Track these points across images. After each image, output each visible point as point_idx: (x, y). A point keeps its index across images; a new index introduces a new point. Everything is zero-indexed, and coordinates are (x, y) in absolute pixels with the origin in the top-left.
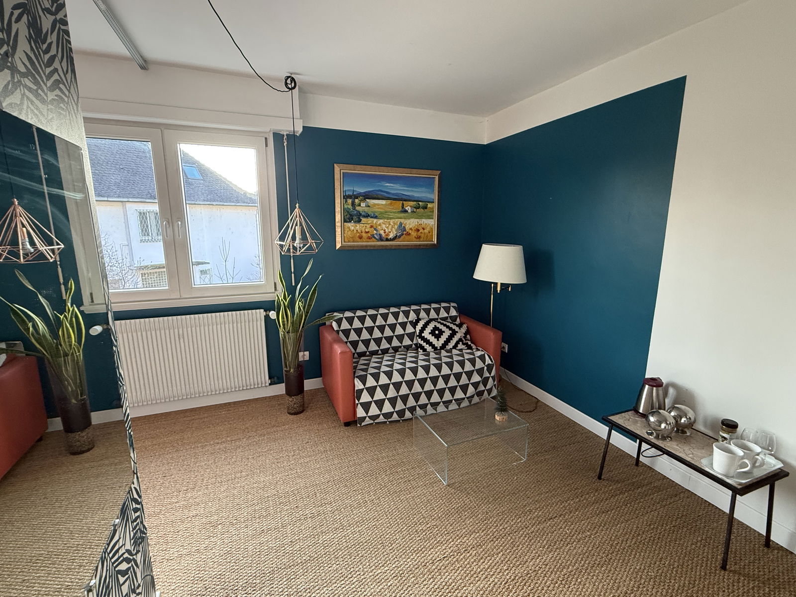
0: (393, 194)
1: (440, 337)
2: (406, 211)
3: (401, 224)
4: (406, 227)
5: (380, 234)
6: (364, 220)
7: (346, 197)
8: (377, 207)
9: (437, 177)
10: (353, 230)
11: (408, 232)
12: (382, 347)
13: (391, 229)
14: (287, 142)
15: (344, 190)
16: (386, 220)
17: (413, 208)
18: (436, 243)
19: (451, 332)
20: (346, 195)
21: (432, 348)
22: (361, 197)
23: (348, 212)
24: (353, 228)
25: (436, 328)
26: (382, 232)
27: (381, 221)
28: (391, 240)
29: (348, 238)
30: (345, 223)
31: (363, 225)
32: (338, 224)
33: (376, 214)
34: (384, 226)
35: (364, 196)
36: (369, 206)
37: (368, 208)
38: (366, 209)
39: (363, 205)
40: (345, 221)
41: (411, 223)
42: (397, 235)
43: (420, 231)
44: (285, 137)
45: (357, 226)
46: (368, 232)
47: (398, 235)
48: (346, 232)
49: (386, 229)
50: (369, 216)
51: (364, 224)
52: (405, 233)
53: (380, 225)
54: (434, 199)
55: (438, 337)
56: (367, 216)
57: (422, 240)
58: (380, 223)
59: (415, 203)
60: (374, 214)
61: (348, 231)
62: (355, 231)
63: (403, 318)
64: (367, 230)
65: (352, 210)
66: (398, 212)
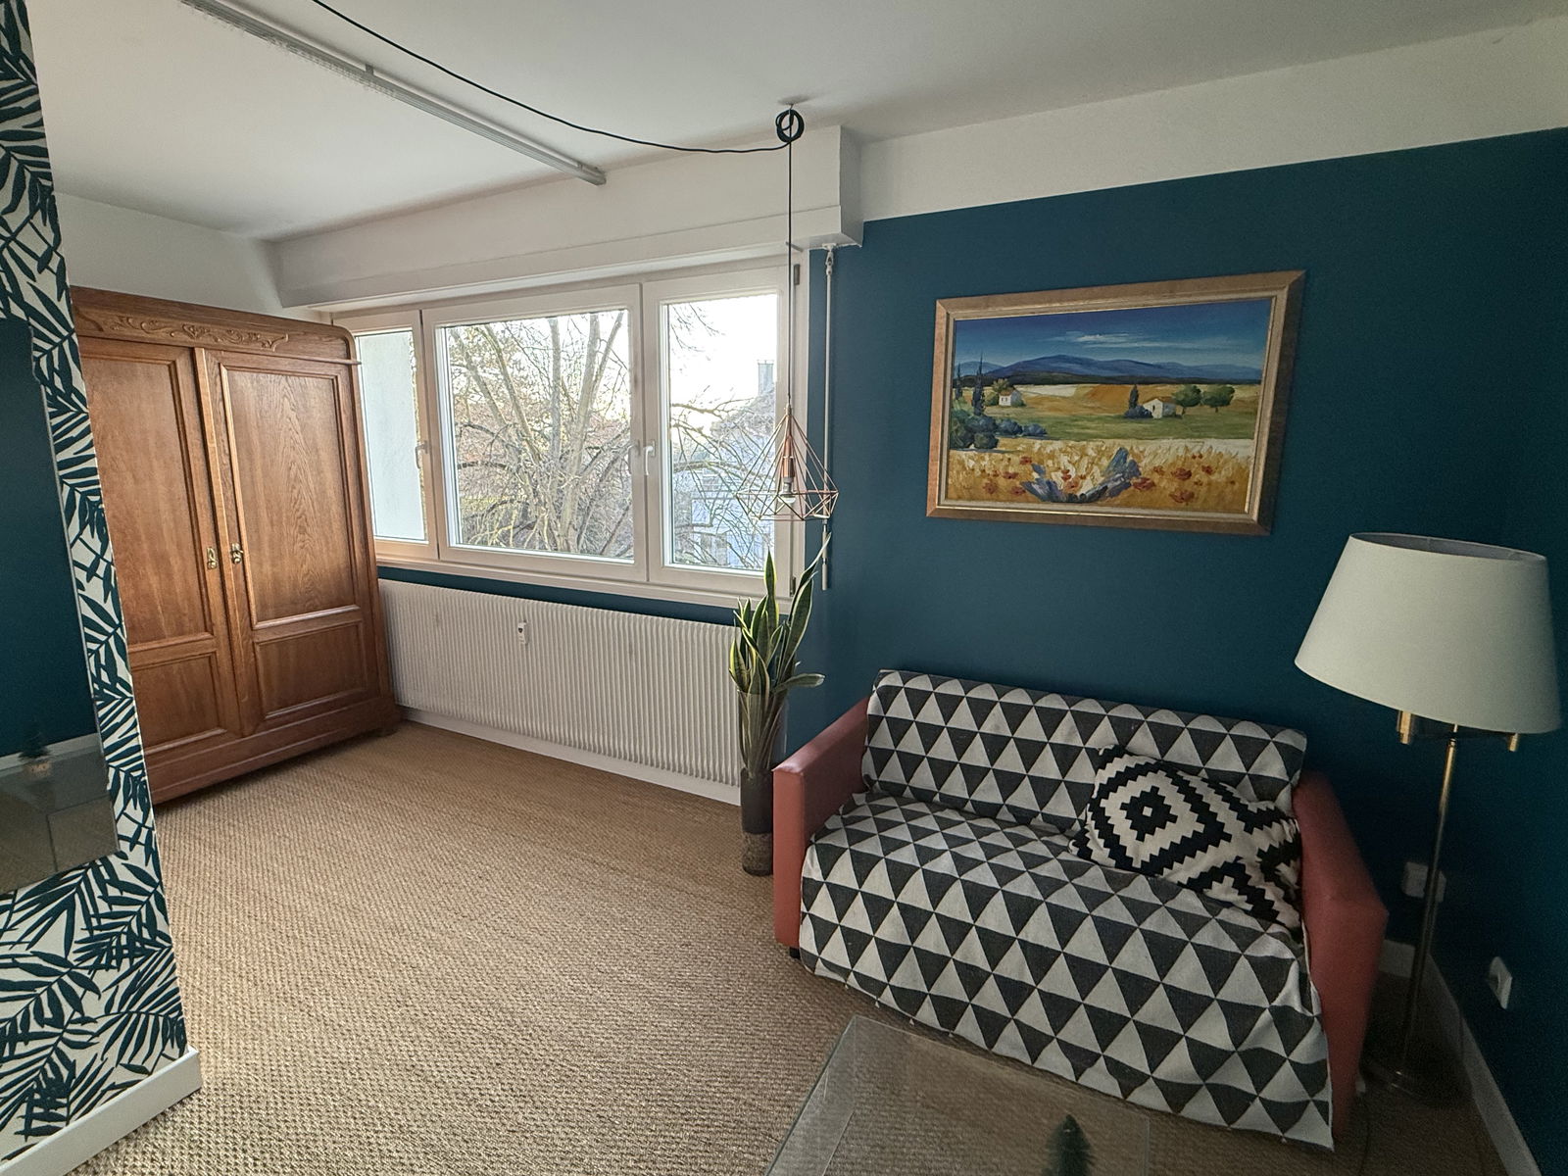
0: (1103, 366)
1: (1152, 833)
2: (1146, 415)
3: (1123, 454)
4: (1142, 464)
5: (1049, 483)
6: (1004, 442)
7: (959, 384)
8: (1047, 404)
9: (1282, 297)
10: (973, 470)
11: (1146, 479)
12: (977, 796)
13: (1089, 470)
14: (833, 267)
15: (956, 364)
16: (1072, 443)
17: (1172, 405)
18: (1255, 517)
19: (1201, 828)
20: (959, 378)
21: (1111, 856)
22: (1001, 381)
23: (962, 421)
24: (972, 463)
25: (1152, 797)
26: (1057, 477)
27: (1058, 445)
28: (1084, 500)
29: (956, 490)
30: (952, 452)
31: (1000, 456)
32: (934, 453)
33: (1043, 426)
34: (1064, 460)
35: (1008, 377)
36: (1022, 405)
37: (1019, 409)
38: (1013, 413)
39: (1005, 401)
40: (953, 445)
41: (1158, 453)
42: (1106, 487)
43: (1195, 478)
44: (830, 254)
45: (983, 459)
46: (1014, 476)
47: (1110, 485)
48: (953, 473)
49: (1070, 467)
50: (1020, 430)
51: (1003, 452)
52: (1134, 480)
53: (1052, 456)
54: (1259, 372)
55: (1143, 828)
56: (1015, 431)
57: (1198, 504)
58: (1053, 452)
59: (1182, 387)
60: (1036, 427)
61: (958, 473)
62: (978, 473)
63: (1070, 734)
64: (1011, 470)
65: (973, 415)
66: (1119, 417)
